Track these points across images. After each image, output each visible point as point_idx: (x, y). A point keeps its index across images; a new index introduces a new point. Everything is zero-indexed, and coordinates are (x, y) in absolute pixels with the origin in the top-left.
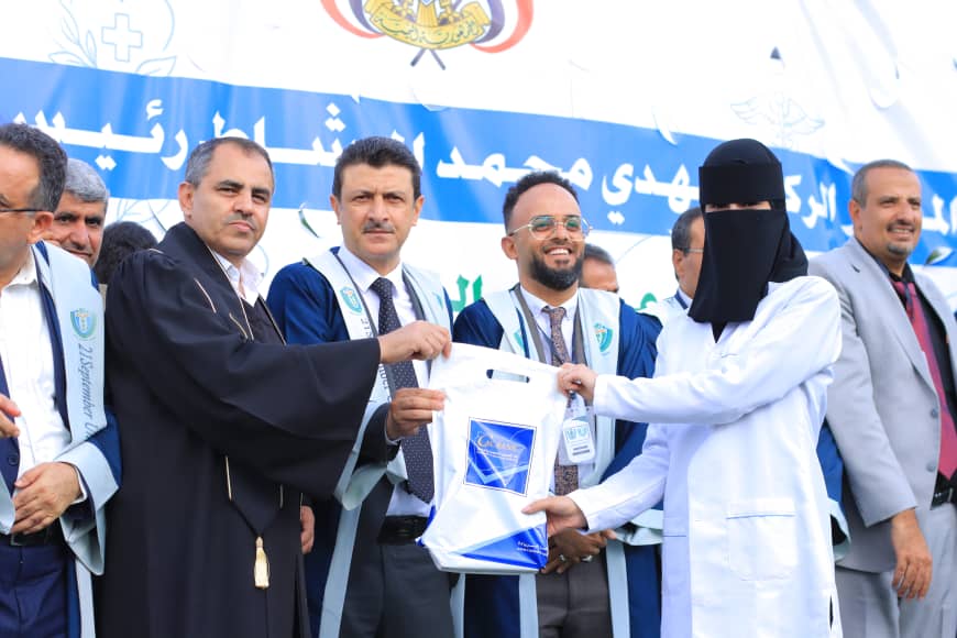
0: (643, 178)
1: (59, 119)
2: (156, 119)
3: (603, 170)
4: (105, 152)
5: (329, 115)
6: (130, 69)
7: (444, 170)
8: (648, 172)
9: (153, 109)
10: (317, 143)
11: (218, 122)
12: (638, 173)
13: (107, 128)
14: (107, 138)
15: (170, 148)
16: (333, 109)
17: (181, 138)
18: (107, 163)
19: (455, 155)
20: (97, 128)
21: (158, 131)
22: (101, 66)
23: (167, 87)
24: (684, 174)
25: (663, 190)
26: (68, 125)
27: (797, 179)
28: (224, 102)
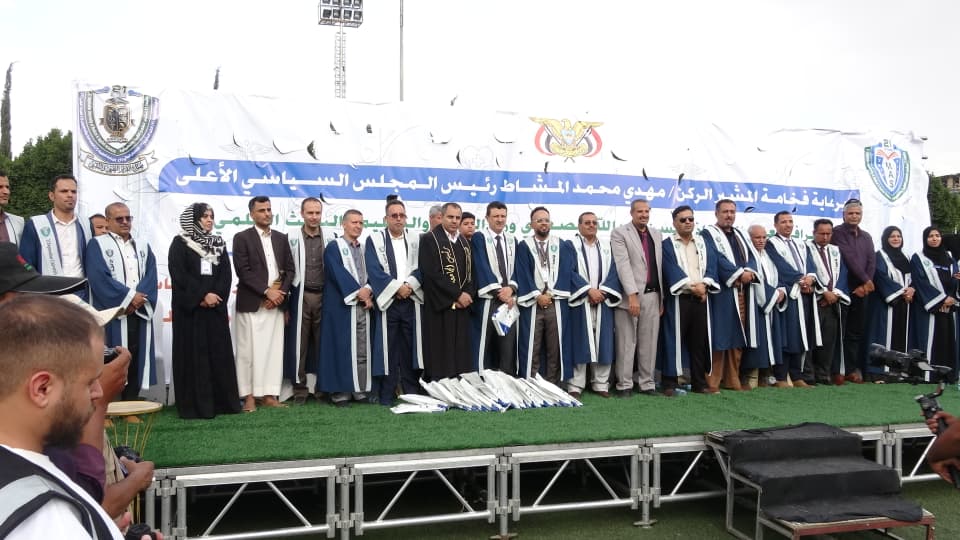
1: (460, 184)
2: (488, 182)
3: (624, 189)
4: (473, 191)
5: (538, 178)
6: (480, 169)
7: (575, 191)
8: (639, 189)
9: (487, 179)
10: (535, 186)
11: (505, 182)
12: (636, 189)
13: (474, 185)
14: (474, 188)
15: (492, 189)
16: (540, 176)
17: (495, 187)
18: (473, 194)
19: (578, 186)
20: (472, 185)
21: (488, 185)
22: (473, 169)
23: (491, 173)
24: (651, 189)
25: (644, 194)
26: (463, 185)
27: (693, 189)
28: (507, 176)
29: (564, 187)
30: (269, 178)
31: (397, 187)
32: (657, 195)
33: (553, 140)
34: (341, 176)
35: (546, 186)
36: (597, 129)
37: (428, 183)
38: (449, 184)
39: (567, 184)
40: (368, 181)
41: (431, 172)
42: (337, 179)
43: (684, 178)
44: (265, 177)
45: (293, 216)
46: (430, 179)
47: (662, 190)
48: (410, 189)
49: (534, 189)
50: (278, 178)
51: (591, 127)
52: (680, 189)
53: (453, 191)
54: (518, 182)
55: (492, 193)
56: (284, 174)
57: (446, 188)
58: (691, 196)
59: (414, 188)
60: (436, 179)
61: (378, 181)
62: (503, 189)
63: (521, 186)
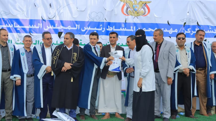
0: (165, 30)
1: (89, 27)
2: (101, 27)
4: (95, 30)
5: (122, 25)
6: (98, 21)
8: (166, 29)
9: (101, 25)
10: (121, 28)
11: (109, 26)
13: (95, 28)
14: (95, 29)
15: (103, 30)
16: (123, 24)
17: (104, 29)
19: (139, 28)
20: (94, 28)
21: (102, 28)
22: (95, 21)
23: (103, 23)
24: (171, 29)
25: (168, 31)
26: (91, 28)
27: (190, 29)
28: (109, 24)
29: (133, 29)
30: (8, 25)
31: (63, 29)
32: (174, 31)
33: (129, 9)
34: (39, 24)
35: (126, 28)
36: (148, 4)
37: (75, 27)
38: (85, 28)
39: (135, 27)
40: (50, 26)
41: (77, 22)
42: (37, 26)
43: (186, 24)
44: (7, 25)
45: (18, 41)
46: (77, 25)
47: (176, 29)
48: (68, 29)
49: (121, 30)
50: (12, 25)
51: (145, 4)
52: (184, 29)
53: (86, 30)
54: (114, 27)
55: (103, 31)
56: (15, 24)
57: (83, 29)
58: (189, 32)
59: (69, 29)
60: (79, 25)
61: (54, 26)
62: (107, 30)
63: (115, 29)
